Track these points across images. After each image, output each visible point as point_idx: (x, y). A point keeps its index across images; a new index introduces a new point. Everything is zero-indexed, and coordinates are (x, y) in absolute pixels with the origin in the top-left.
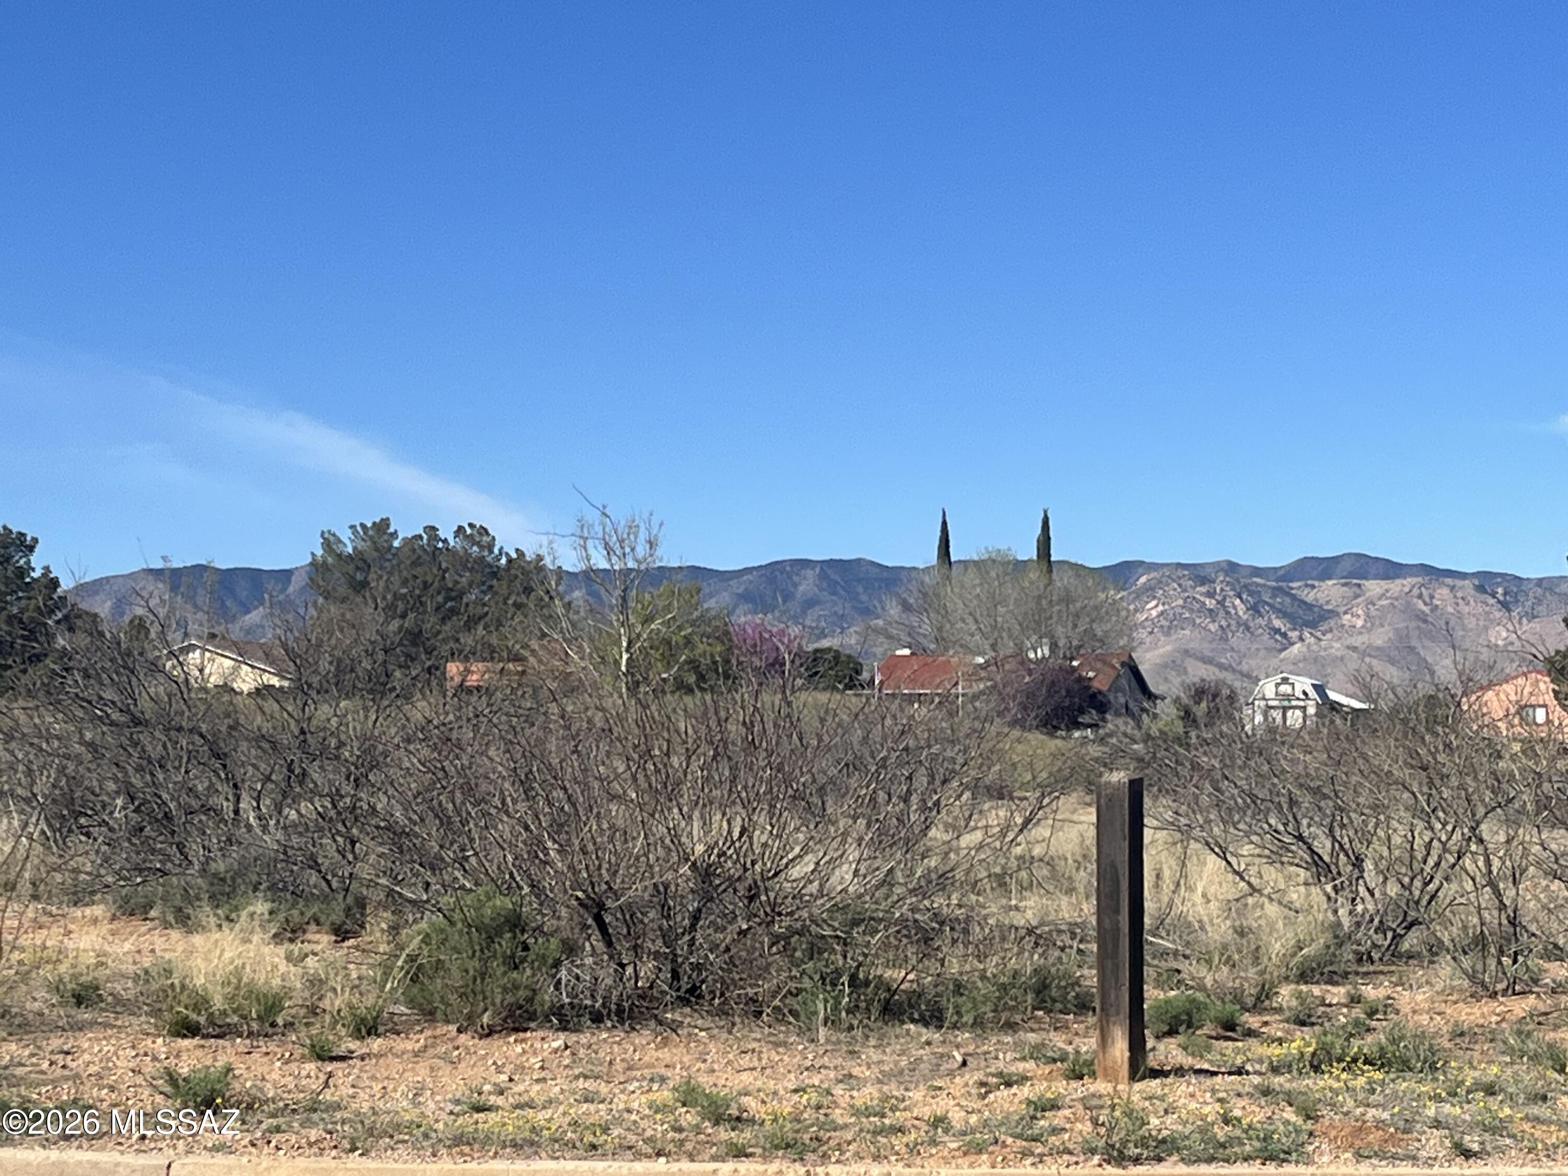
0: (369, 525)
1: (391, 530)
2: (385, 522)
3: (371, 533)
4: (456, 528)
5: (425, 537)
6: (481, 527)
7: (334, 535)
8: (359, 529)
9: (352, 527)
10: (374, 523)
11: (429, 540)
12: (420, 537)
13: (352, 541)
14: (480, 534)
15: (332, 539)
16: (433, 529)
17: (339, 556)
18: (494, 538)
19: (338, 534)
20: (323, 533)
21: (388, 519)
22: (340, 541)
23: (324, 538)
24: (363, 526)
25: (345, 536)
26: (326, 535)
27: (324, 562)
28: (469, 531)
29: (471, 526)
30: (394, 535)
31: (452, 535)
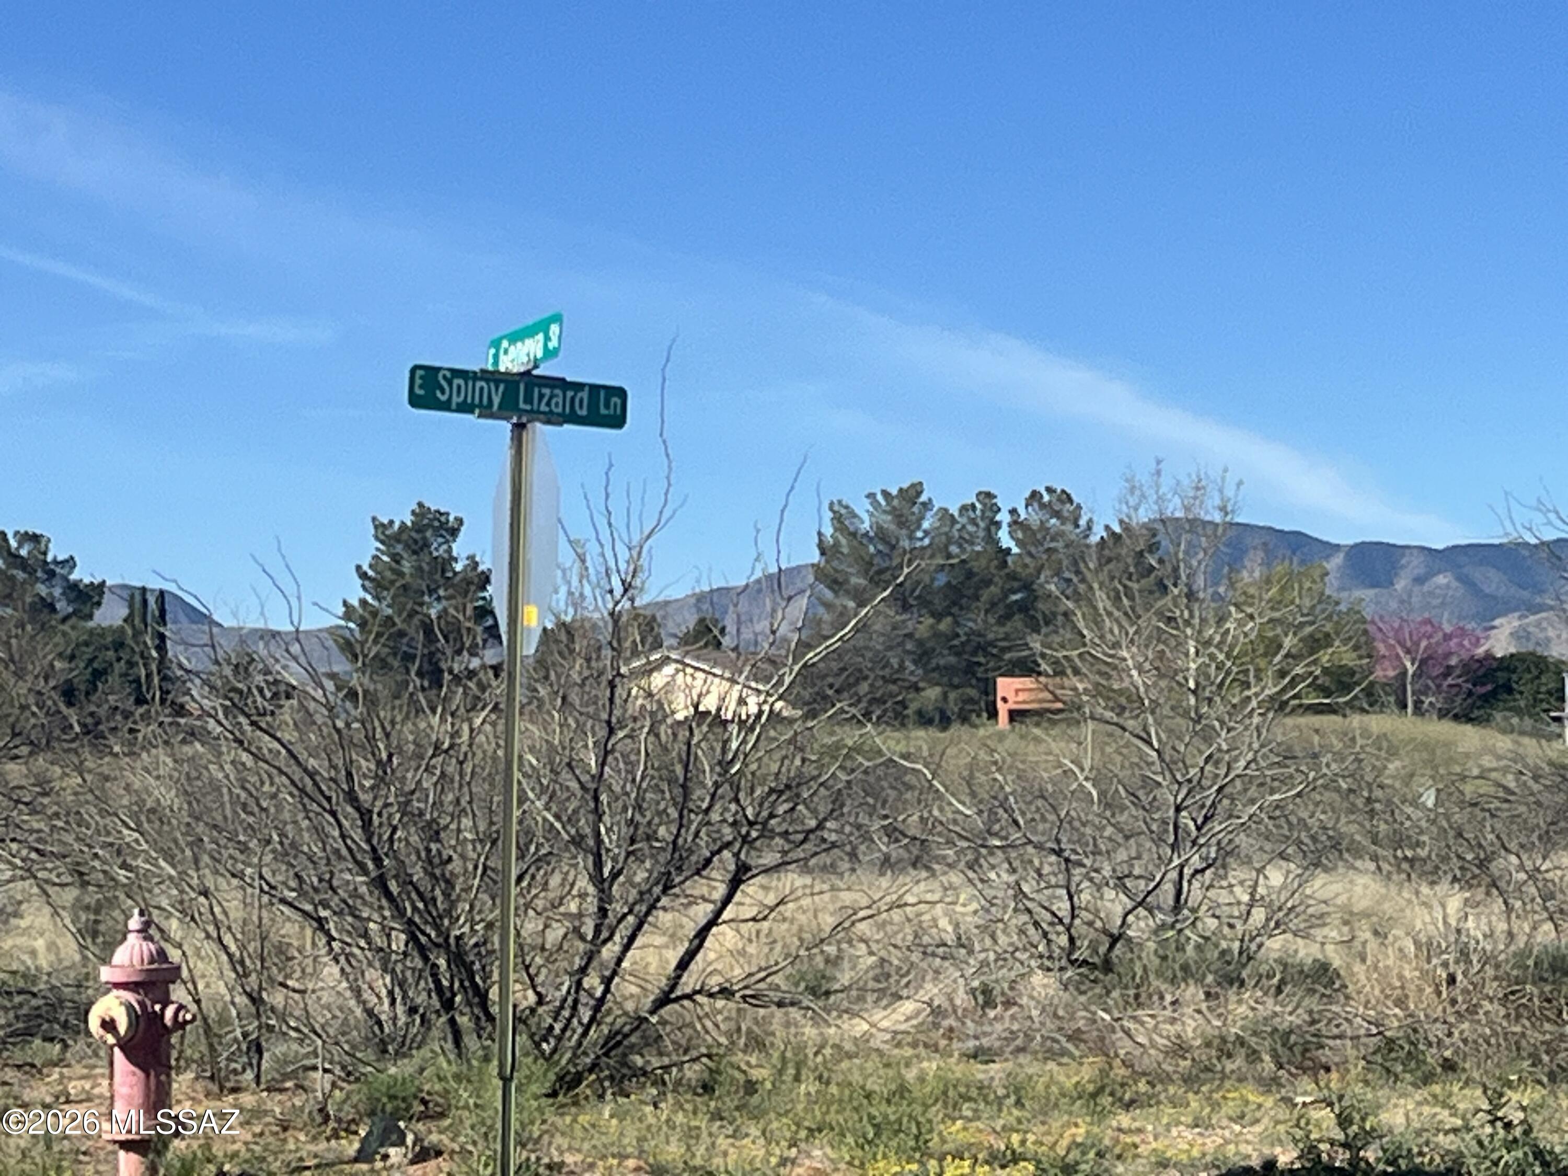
0: (894, 492)
1: (923, 498)
2: (917, 489)
3: (896, 502)
4: (1027, 494)
5: (978, 506)
6: (1063, 491)
7: (847, 507)
8: (880, 498)
9: (871, 496)
10: (901, 490)
11: (983, 511)
12: (973, 506)
13: (871, 515)
14: (1059, 500)
15: (843, 511)
16: (989, 495)
17: (854, 535)
18: (1079, 507)
19: (852, 506)
20: (831, 504)
21: (921, 484)
22: (855, 516)
23: (834, 512)
24: (885, 494)
25: (862, 508)
26: (836, 508)
27: (837, 544)
28: (1046, 498)
29: (1049, 490)
30: (927, 505)
31: (1023, 503)
